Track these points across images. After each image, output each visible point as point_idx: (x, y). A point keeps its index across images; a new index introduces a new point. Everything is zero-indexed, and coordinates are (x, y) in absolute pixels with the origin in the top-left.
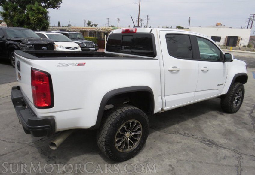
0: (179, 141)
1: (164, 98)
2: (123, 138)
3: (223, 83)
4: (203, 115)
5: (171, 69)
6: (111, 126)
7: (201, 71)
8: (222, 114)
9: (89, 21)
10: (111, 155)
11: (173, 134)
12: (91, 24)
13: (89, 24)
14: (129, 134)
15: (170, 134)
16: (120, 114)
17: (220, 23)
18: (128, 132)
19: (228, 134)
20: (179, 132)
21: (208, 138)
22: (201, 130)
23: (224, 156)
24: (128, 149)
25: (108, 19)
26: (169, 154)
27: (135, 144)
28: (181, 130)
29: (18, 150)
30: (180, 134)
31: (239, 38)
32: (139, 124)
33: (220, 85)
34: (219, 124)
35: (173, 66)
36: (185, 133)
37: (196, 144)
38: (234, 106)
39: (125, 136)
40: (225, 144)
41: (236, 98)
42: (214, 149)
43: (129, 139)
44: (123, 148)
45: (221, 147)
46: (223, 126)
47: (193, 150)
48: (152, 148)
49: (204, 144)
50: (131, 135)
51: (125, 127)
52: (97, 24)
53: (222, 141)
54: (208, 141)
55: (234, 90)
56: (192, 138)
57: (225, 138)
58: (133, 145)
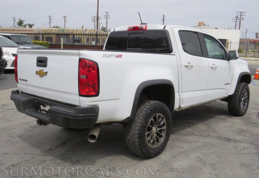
0: (197, 140)
1: (181, 94)
2: (151, 133)
3: (229, 83)
4: (212, 120)
5: (187, 64)
6: (143, 118)
7: (211, 68)
8: (231, 117)
9: (21, 19)
10: (143, 148)
11: (189, 136)
12: (24, 24)
13: (20, 23)
14: (155, 129)
15: (186, 137)
16: (150, 106)
17: (203, 23)
18: (155, 127)
19: (240, 132)
20: (194, 134)
21: (225, 137)
22: (215, 131)
23: (243, 147)
24: (155, 145)
25: (50, 16)
26: (193, 150)
27: (161, 140)
28: (195, 132)
29: (31, 159)
30: (196, 135)
31: (227, 41)
32: (164, 119)
33: (227, 84)
34: (231, 125)
35: (188, 62)
36: (200, 134)
37: (214, 141)
38: (241, 108)
39: (152, 131)
40: (241, 139)
41: (243, 99)
42: (232, 144)
43: (155, 135)
44: (152, 142)
45: (238, 142)
46: (235, 126)
47: (213, 146)
48: (173, 147)
49: (222, 141)
50: (157, 131)
51: (153, 120)
52: (33, 25)
53: (238, 137)
54: (225, 138)
55: (240, 90)
56: (208, 138)
57: (240, 135)
58: (159, 141)
